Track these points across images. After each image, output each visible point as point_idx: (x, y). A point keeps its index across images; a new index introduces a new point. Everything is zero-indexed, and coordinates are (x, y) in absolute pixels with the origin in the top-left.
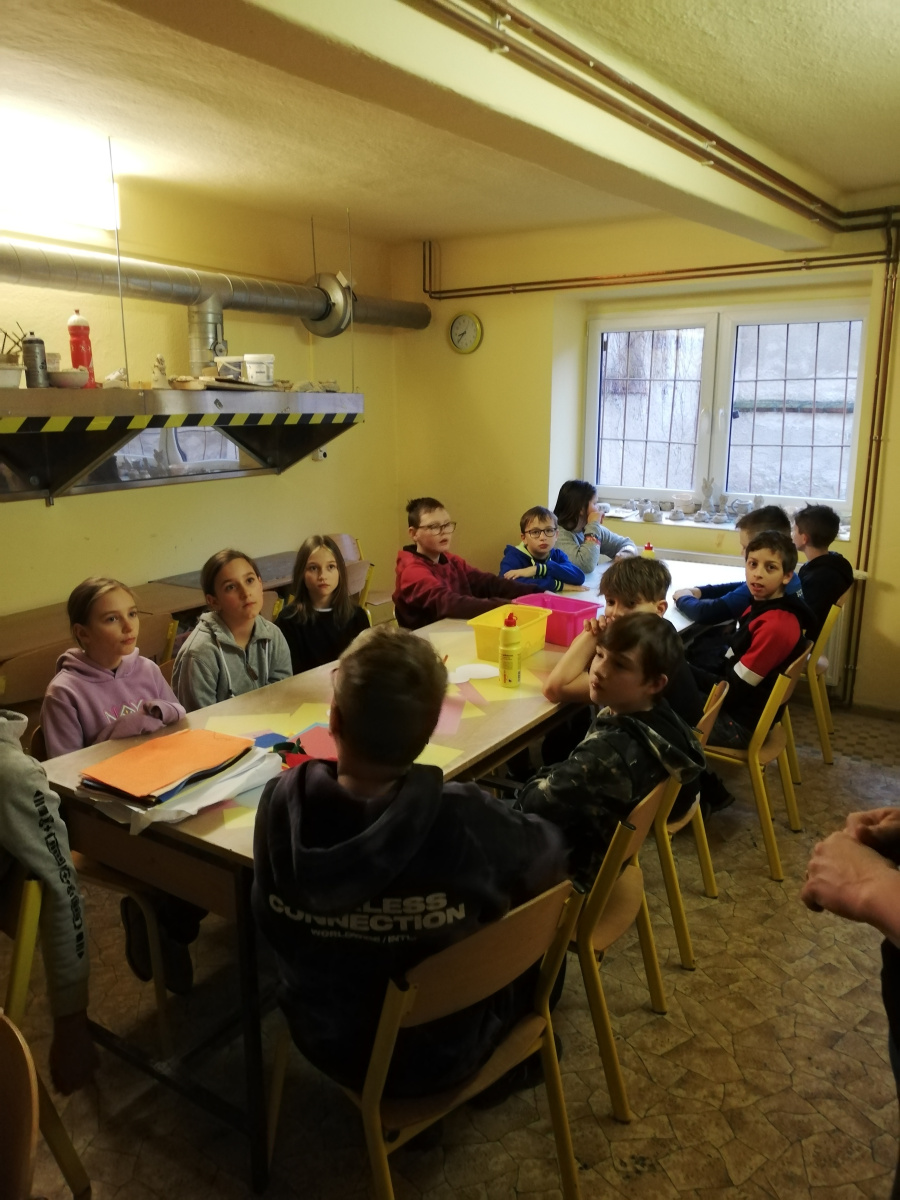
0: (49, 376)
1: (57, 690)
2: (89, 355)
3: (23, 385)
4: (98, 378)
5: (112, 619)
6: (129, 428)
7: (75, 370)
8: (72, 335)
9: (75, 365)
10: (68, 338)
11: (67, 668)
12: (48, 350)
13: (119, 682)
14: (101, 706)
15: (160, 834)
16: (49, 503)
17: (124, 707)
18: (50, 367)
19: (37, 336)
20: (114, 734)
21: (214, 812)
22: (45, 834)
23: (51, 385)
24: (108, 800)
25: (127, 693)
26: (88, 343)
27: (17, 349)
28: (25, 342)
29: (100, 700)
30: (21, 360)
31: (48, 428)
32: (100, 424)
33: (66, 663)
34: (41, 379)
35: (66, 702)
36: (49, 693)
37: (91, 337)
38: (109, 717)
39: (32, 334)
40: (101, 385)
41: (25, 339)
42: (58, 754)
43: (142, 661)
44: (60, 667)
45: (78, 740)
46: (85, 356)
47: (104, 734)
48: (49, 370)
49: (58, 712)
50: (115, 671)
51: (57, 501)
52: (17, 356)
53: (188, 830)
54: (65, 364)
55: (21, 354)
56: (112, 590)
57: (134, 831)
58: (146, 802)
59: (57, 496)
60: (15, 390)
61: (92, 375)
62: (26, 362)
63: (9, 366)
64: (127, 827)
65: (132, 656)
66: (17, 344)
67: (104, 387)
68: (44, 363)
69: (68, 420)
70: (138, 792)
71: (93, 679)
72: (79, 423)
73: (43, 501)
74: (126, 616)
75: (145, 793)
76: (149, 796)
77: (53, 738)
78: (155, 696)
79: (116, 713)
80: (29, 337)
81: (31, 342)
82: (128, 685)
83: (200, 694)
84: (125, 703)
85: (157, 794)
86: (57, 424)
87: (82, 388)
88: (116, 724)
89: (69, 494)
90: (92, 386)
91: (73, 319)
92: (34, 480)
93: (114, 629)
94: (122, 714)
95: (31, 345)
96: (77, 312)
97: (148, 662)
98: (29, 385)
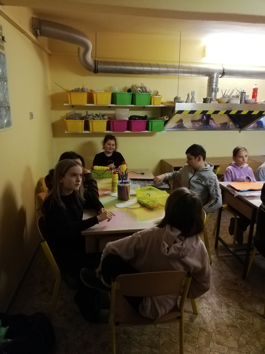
2: (257, 96)
3: (239, 103)
5: (241, 157)
8: (254, 91)
9: (252, 98)
11: (231, 165)
12: (247, 94)
13: (242, 170)
17: (242, 176)
18: (246, 99)
21: (252, 197)
23: (245, 103)
25: (243, 173)
26: (257, 92)
29: (237, 173)
32: (256, 113)
33: (231, 164)
35: (230, 172)
36: (227, 169)
38: (238, 177)
40: (258, 103)
41: (242, 92)
43: (248, 168)
44: (230, 165)
45: (231, 180)
47: (236, 180)
49: (227, 173)
50: (241, 168)
55: (240, 95)
56: (243, 150)
57: (235, 196)
59: (242, 130)
61: (256, 100)
62: (241, 98)
63: (236, 98)
65: (246, 165)
67: (259, 104)
69: (247, 111)
71: (236, 169)
72: (250, 112)
73: (239, 131)
74: (244, 157)
75: (239, 189)
78: (250, 175)
89: (246, 130)
90: (255, 103)
92: (238, 126)
93: (241, 160)
96: (256, 85)
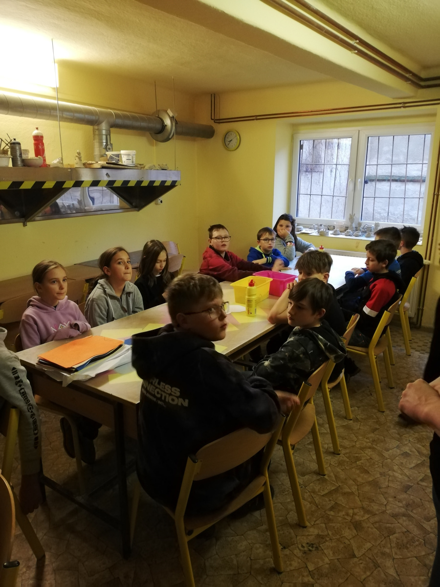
0: (23, 161)
1: (27, 316)
2: (43, 150)
3: (11, 165)
4: (48, 162)
5: (54, 282)
6: (63, 187)
7: (36, 158)
8: (35, 140)
9: (36, 156)
10: (33, 142)
11: (32, 305)
12: (23, 147)
13: (58, 312)
14: (49, 325)
15: (77, 386)
16: (25, 225)
17: (61, 325)
18: (24, 157)
19: (17, 141)
20: (55, 338)
21: (104, 376)
22: (19, 388)
23: (24, 166)
24: (52, 369)
25: (62, 318)
26: (43, 144)
27: (7, 147)
28: (11, 144)
29: (48, 321)
30: (9, 153)
31: (23, 187)
32: (49, 185)
33: (31, 303)
34: (19, 163)
35: (32, 322)
36: (23, 318)
37: (44, 141)
38: (53, 330)
39: (15, 139)
40: (49, 165)
41: (11, 142)
42: (28, 347)
43: (69, 302)
44: (29, 305)
45: (38, 341)
46: (41, 150)
47: (51, 338)
48: (23, 158)
49: (28, 327)
50: (55, 307)
51: (29, 224)
52: (8, 151)
53: (90, 384)
54: (31, 155)
55: (9, 150)
56: (56, 267)
57: (65, 385)
58: (70, 370)
59: (29, 221)
60: (7, 168)
61: (45, 160)
62: (12, 154)
63: (3, 155)
64: (61, 383)
65: (64, 300)
66: (7, 145)
67: (51, 167)
68: (21, 154)
69: (33, 183)
70: (66, 366)
71: (45, 311)
72: (39, 185)
73: (22, 224)
74: (61, 281)
75: (69, 366)
76: (72, 368)
77: (25, 340)
78: (75, 319)
79: (56, 328)
80: (13, 141)
81: (14, 143)
82: (62, 314)
83: (98, 319)
84: (61, 323)
85: (75, 367)
86: (28, 185)
87: (40, 167)
88: (57, 332)
89: (34, 221)
90: (45, 166)
91: (35, 132)
92: (17, 213)
93: (56, 287)
94: (60, 328)
95: (14, 145)
96: (37, 128)
97: (72, 303)
98: (13, 165)
